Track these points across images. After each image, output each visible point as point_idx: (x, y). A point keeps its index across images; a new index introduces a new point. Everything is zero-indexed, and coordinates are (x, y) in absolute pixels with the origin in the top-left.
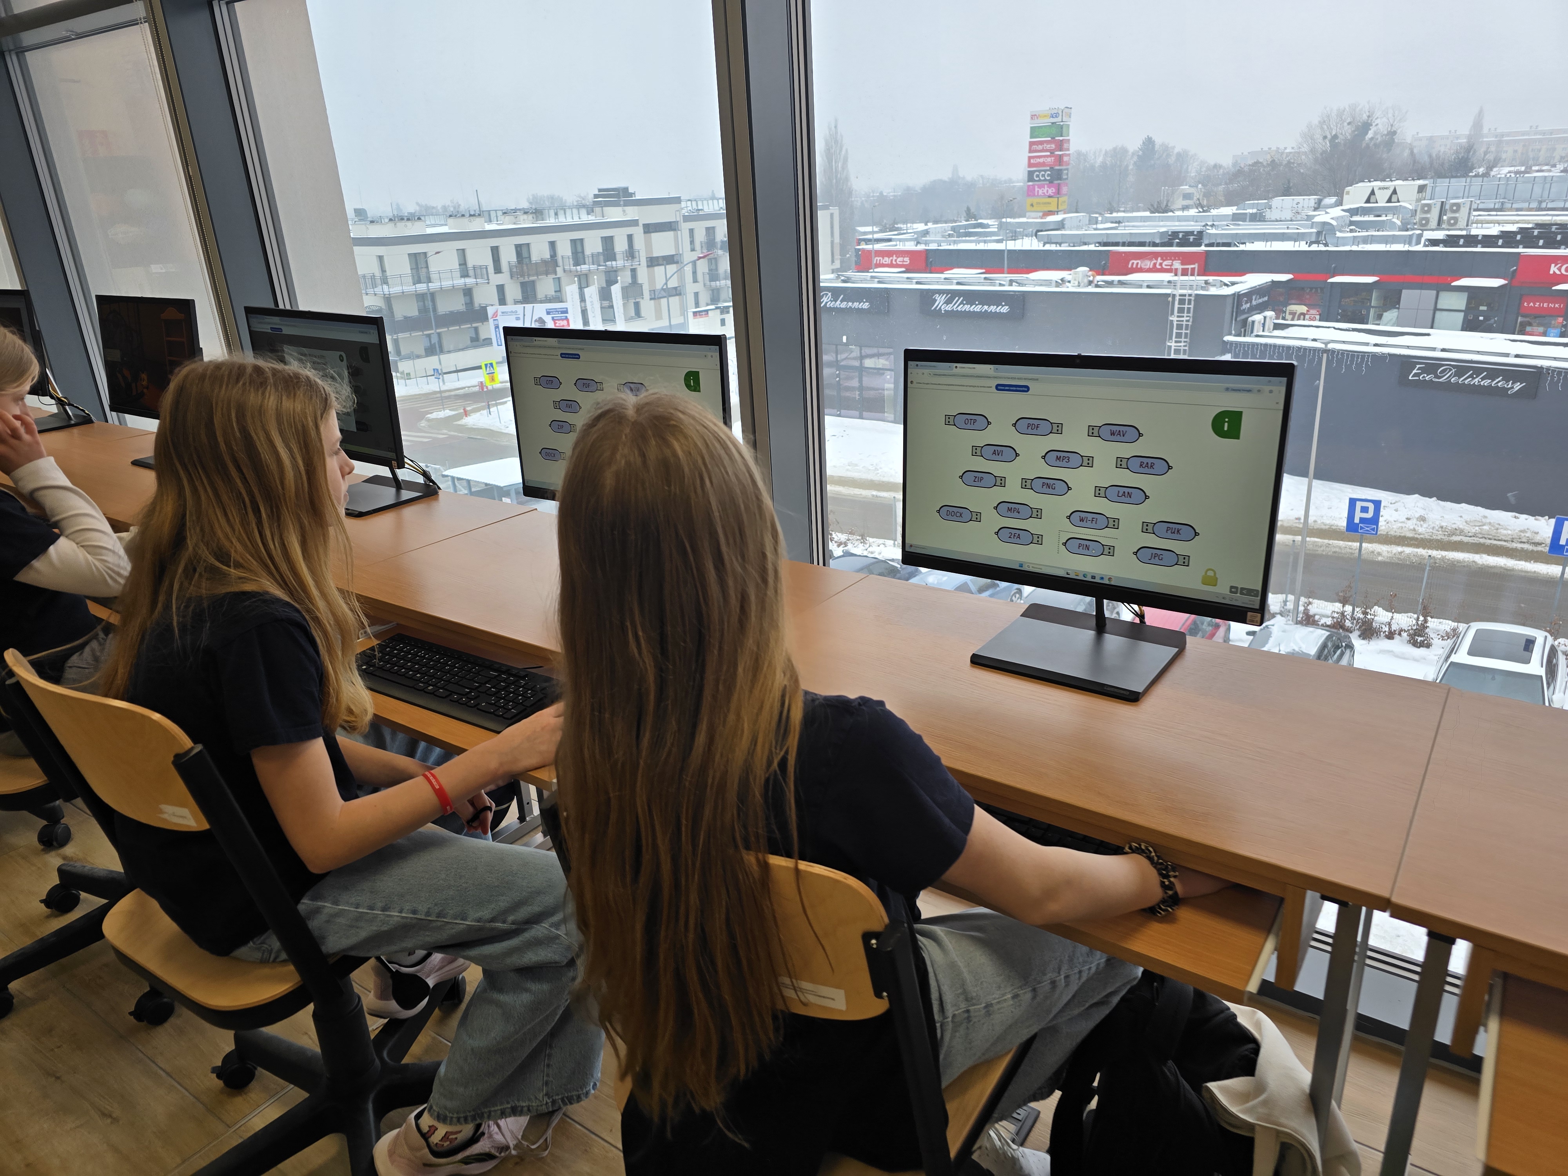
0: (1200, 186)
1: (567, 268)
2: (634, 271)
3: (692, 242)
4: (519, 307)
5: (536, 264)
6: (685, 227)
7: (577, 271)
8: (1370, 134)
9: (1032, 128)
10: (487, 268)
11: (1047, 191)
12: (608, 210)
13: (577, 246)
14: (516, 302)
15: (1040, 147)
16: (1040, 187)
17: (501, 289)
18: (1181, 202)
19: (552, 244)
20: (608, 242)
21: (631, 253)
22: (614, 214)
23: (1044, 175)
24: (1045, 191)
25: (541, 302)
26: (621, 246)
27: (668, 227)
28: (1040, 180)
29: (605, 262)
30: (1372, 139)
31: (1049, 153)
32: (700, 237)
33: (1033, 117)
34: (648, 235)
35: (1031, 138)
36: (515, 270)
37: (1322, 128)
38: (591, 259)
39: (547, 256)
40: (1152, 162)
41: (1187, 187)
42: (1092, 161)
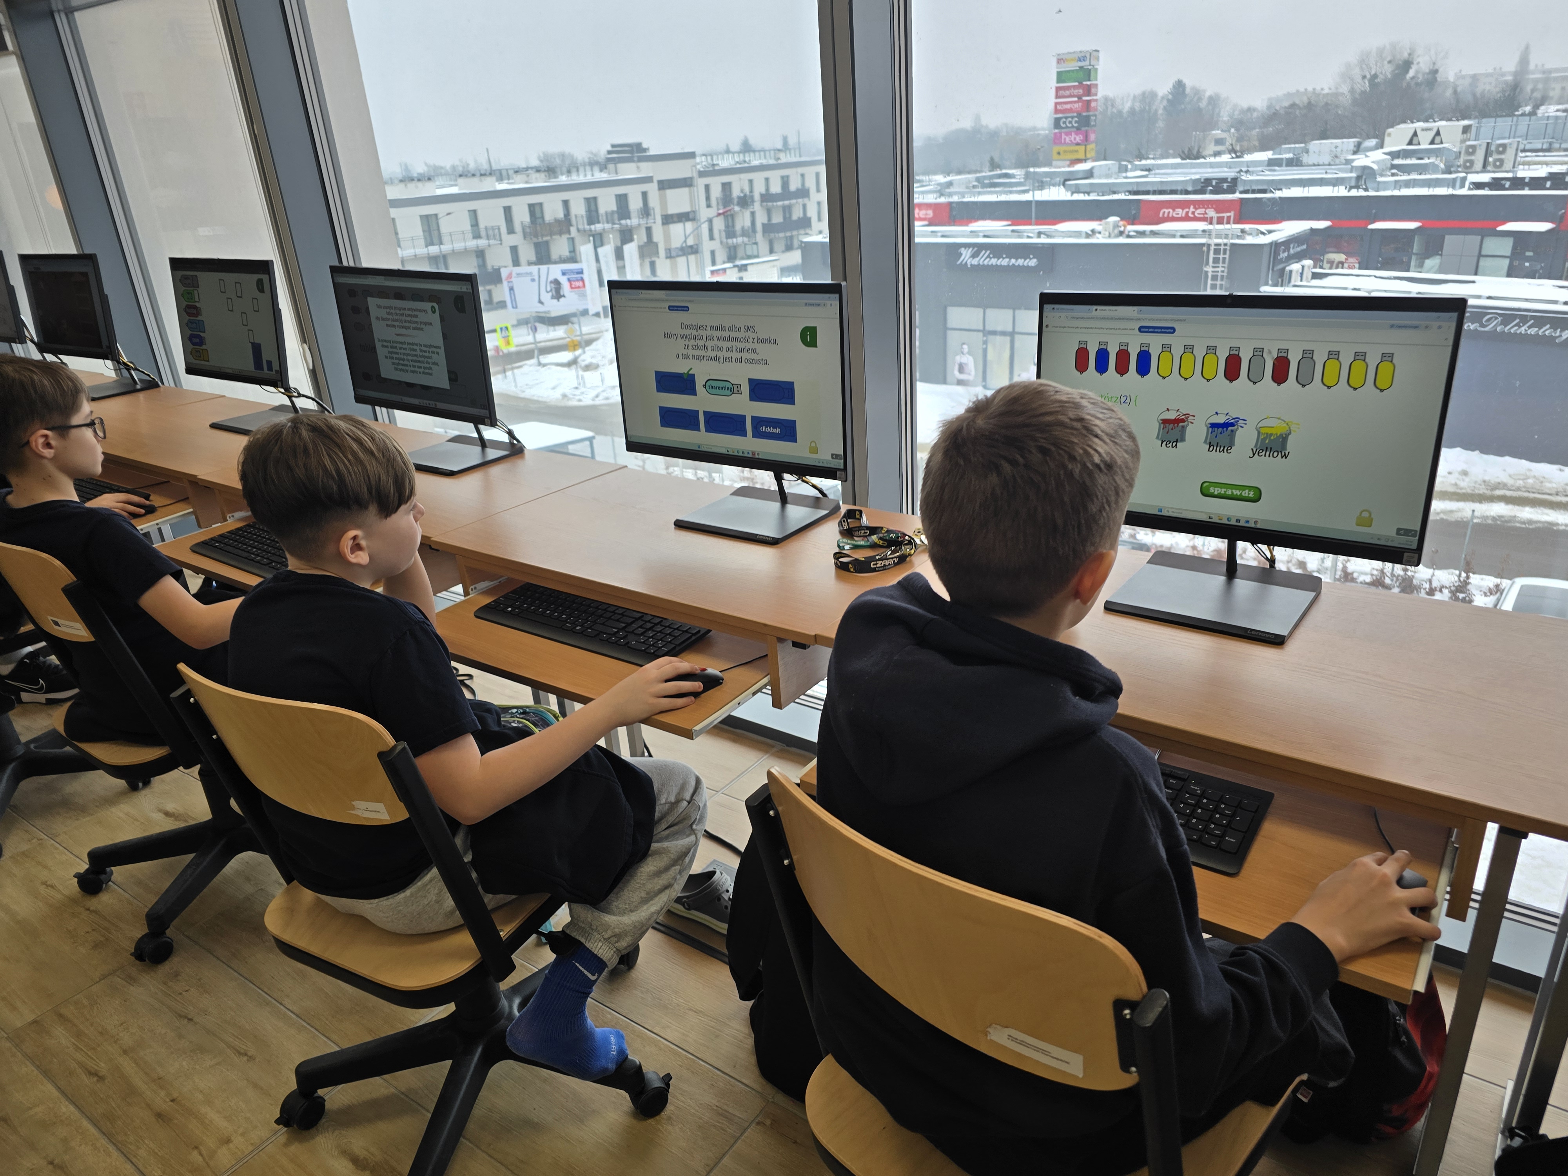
0: (1233, 130)
1: (581, 227)
2: (649, 230)
3: (708, 198)
4: (534, 269)
5: (550, 224)
6: (701, 182)
7: (591, 230)
8: (1411, 73)
9: (1058, 73)
10: (499, 229)
11: (1075, 138)
12: (621, 166)
13: (592, 204)
14: (530, 264)
15: (1067, 93)
16: (1067, 134)
17: (514, 250)
18: (1212, 148)
19: (566, 203)
20: (622, 199)
21: (646, 211)
22: (628, 171)
23: (1071, 122)
24: (1072, 139)
25: (556, 263)
26: (635, 204)
27: (686, 183)
28: (1067, 127)
29: (620, 219)
30: (1413, 78)
31: (1076, 99)
32: (716, 192)
33: (1060, 61)
34: (663, 192)
35: (1057, 83)
36: (528, 230)
37: (1361, 68)
38: (604, 218)
39: (561, 215)
40: (1183, 106)
41: (1219, 132)
42: (1120, 107)
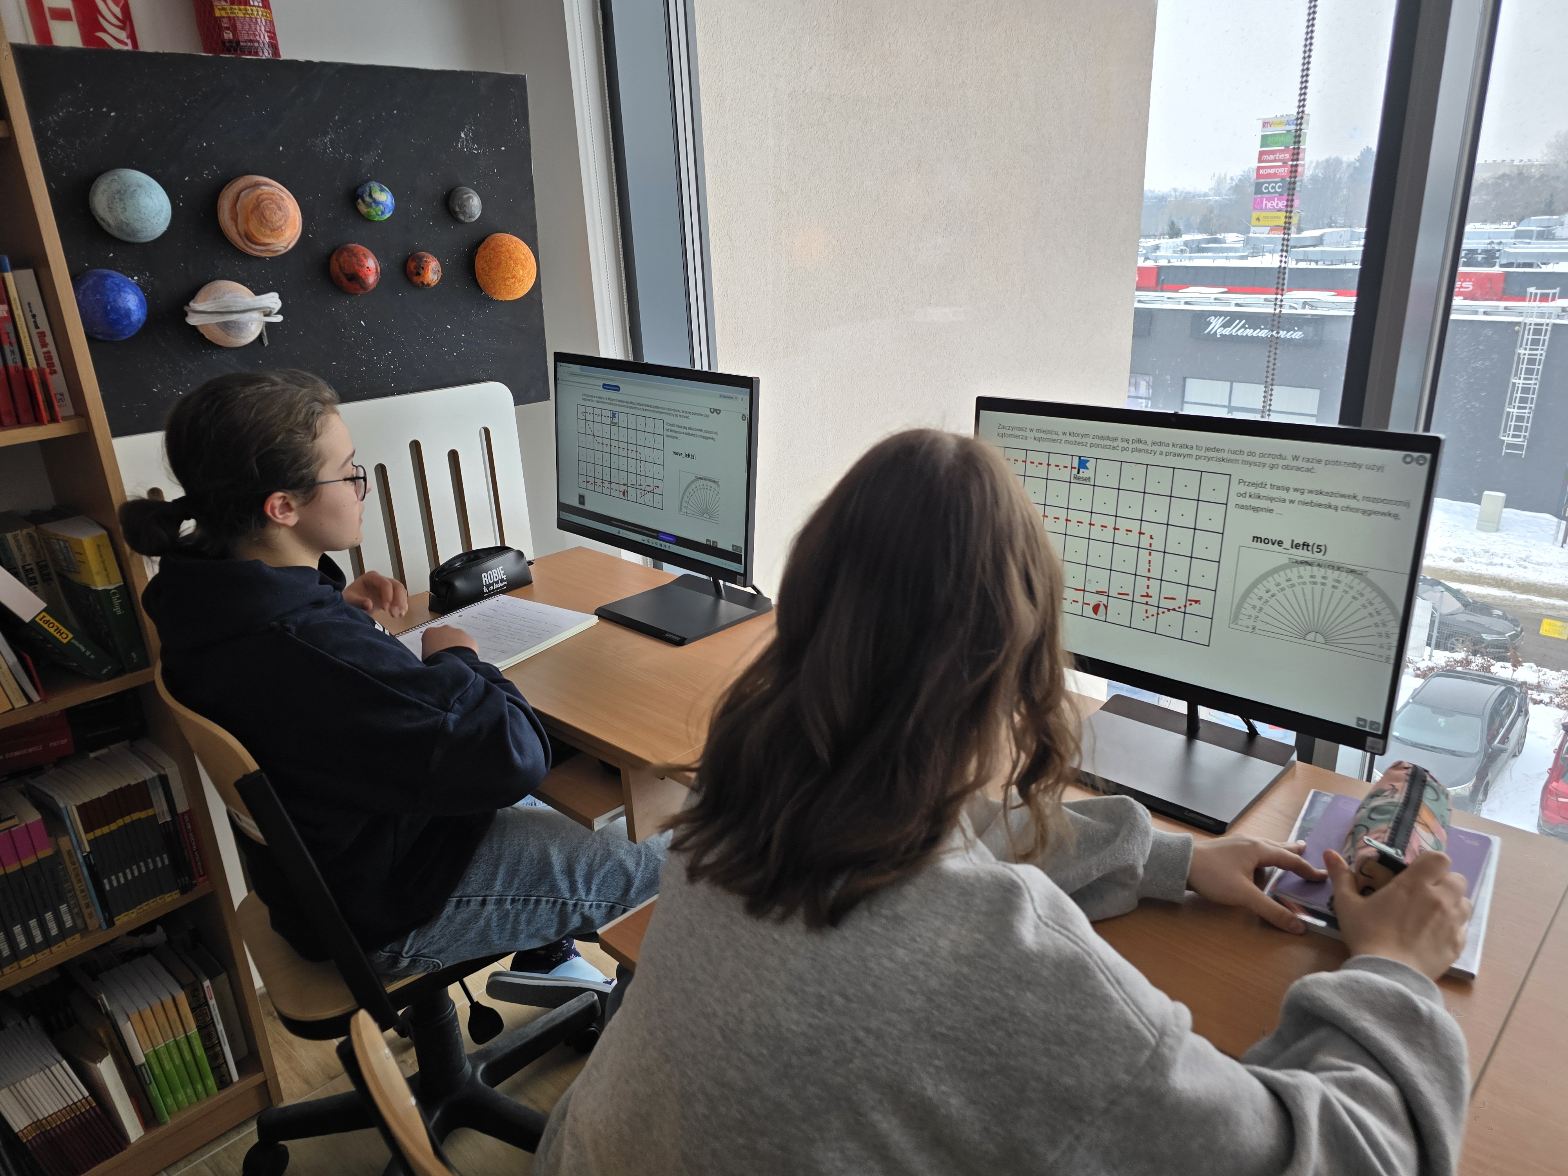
9: (1264, 138)
11: (1277, 204)
15: (1272, 157)
16: (1268, 200)
23: (1273, 188)
24: (1275, 204)
28: (1269, 192)
31: (1280, 164)
33: (1265, 124)
35: (1261, 147)
